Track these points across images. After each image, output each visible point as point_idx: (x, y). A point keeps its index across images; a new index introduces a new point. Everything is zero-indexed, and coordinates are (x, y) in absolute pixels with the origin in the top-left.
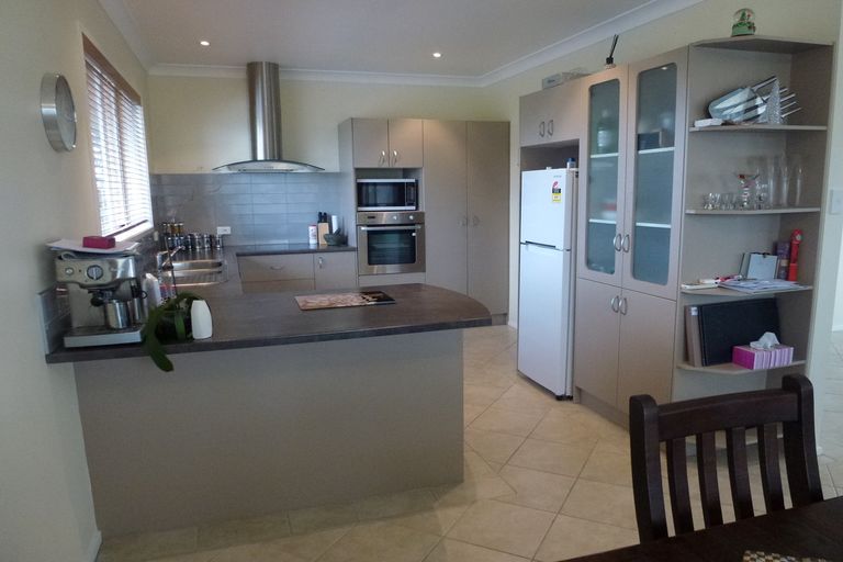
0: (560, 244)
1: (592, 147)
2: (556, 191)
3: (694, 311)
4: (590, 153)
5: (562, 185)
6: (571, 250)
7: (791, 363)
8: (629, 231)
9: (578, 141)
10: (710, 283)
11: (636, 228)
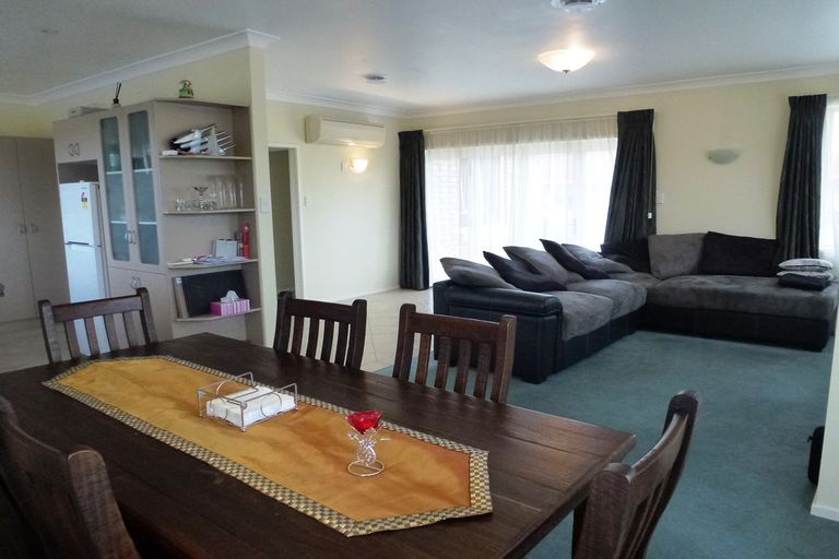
0: (91, 242)
1: (107, 167)
2: (84, 200)
3: (179, 281)
4: (106, 171)
5: (88, 196)
6: (101, 246)
7: (249, 310)
8: (135, 228)
9: (96, 161)
10: (188, 261)
11: (139, 226)
